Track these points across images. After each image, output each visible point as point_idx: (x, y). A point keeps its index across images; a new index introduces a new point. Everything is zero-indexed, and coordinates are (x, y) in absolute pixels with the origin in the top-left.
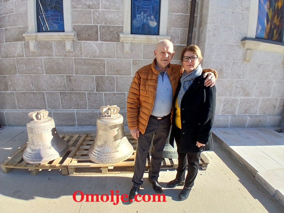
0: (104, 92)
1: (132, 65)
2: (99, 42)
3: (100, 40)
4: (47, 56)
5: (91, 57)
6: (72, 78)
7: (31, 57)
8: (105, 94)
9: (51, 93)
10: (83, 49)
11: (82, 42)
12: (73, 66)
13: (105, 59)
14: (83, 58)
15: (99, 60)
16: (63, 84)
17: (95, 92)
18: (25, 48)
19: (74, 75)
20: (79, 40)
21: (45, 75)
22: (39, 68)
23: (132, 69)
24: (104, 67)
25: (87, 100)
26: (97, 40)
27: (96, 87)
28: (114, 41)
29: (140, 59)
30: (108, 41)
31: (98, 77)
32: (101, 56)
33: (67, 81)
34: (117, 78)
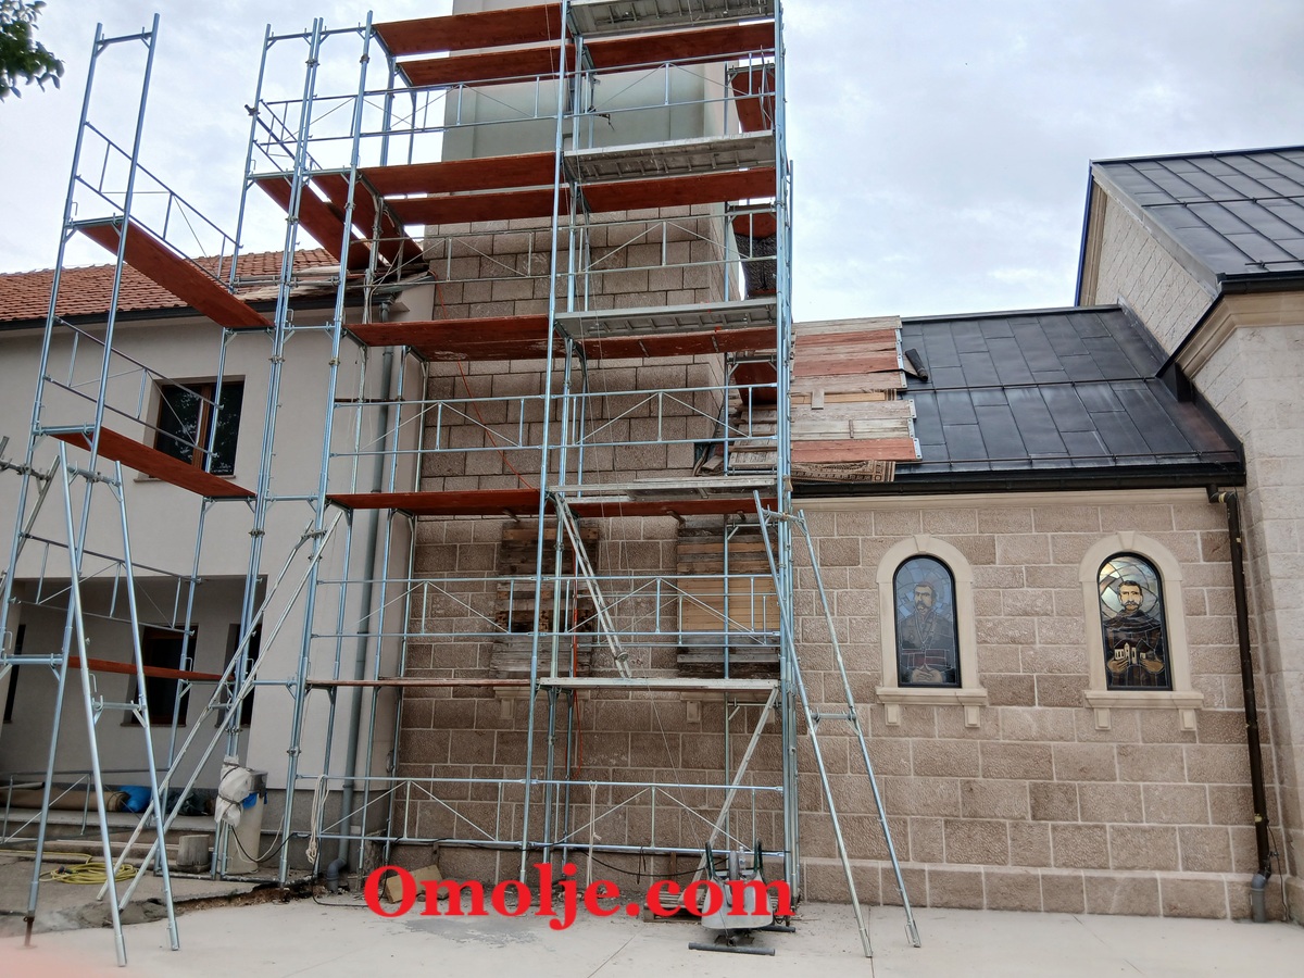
0: (1050, 823)
1: (1116, 758)
2: (1037, 707)
3: (1039, 704)
4: (921, 736)
5: (1018, 739)
6: (974, 786)
7: (884, 738)
8: (1054, 828)
9: (924, 821)
10: (1000, 724)
11: (1000, 708)
12: (977, 759)
13: (1052, 743)
14: (1002, 741)
15: (1038, 747)
16: (953, 800)
17: (1030, 821)
18: (872, 719)
19: (980, 779)
20: (993, 704)
21: (912, 776)
22: (902, 760)
23: (1117, 766)
24: (1050, 762)
25: (1009, 842)
26: (1033, 704)
27: (1032, 808)
28: (1069, 706)
29: (1135, 744)
30: (1057, 706)
31: (1035, 784)
32: (1043, 737)
33: (963, 792)
34: (1081, 788)
